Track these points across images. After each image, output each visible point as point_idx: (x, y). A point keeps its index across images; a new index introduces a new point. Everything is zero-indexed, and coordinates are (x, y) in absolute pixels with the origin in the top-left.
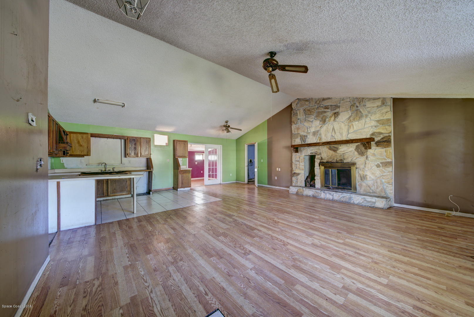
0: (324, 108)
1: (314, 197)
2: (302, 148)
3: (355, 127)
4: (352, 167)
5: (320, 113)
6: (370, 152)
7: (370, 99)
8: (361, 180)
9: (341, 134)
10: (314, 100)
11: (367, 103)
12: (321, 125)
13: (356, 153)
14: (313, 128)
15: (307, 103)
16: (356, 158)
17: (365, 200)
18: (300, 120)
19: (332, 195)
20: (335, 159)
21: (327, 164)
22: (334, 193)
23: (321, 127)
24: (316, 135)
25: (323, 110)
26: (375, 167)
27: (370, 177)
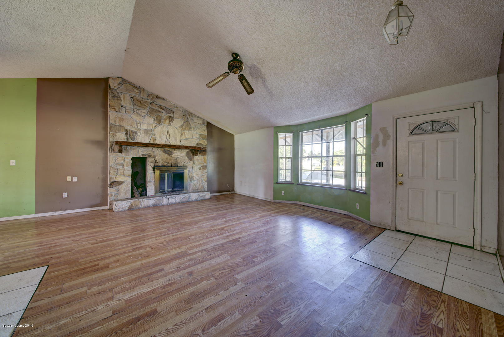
0: (158, 107)
1: (155, 206)
2: (129, 148)
3: (186, 135)
4: (185, 170)
5: (154, 111)
6: (196, 157)
7: (196, 116)
8: (190, 180)
9: (176, 139)
10: (146, 92)
11: (194, 118)
12: (156, 125)
13: (187, 158)
14: (145, 125)
15: (136, 91)
16: (187, 162)
17: (199, 196)
18: (125, 108)
19: (174, 198)
20: (170, 163)
21: (161, 168)
22: (176, 196)
23: (156, 126)
24: (149, 134)
25: (157, 108)
26: (198, 170)
27: (196, 177)
